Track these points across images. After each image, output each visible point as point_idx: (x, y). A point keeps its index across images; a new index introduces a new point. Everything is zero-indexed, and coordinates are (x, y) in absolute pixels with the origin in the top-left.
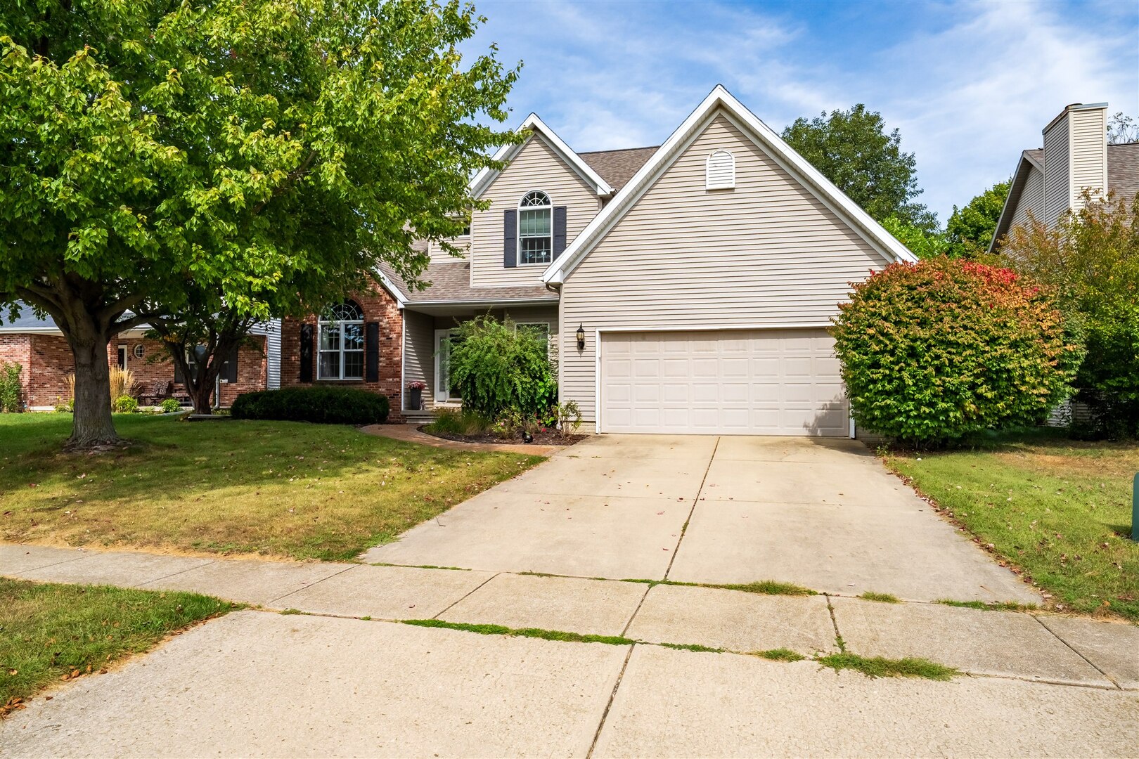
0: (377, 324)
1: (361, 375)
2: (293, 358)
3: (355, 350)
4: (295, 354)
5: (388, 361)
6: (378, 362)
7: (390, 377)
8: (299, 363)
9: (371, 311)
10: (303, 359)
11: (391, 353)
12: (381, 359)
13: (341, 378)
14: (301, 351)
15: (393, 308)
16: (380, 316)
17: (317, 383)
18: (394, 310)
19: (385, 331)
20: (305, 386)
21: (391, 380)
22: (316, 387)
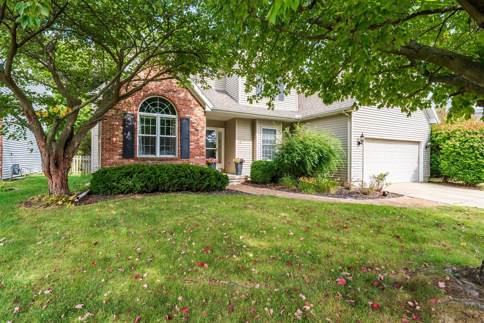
0: (188, 119)
1: (174, 154)
2: (114, 139)
3: (169, 136)
5: (196, 145)
6: (189, 145)
7: (197, 156)
8: (121, 143)
9: (184, 110)
10: (125, 141)
11: (198, 140)
12: (191, 143)
13: (158, 155)
14: (123, 133)
15: (199, 109)
16: (190, 114)
17: (137, 159)
18: (200, 111)
19: (194, 125)
20: (127, 162)
21: (198, 157)
22: (137, 162)
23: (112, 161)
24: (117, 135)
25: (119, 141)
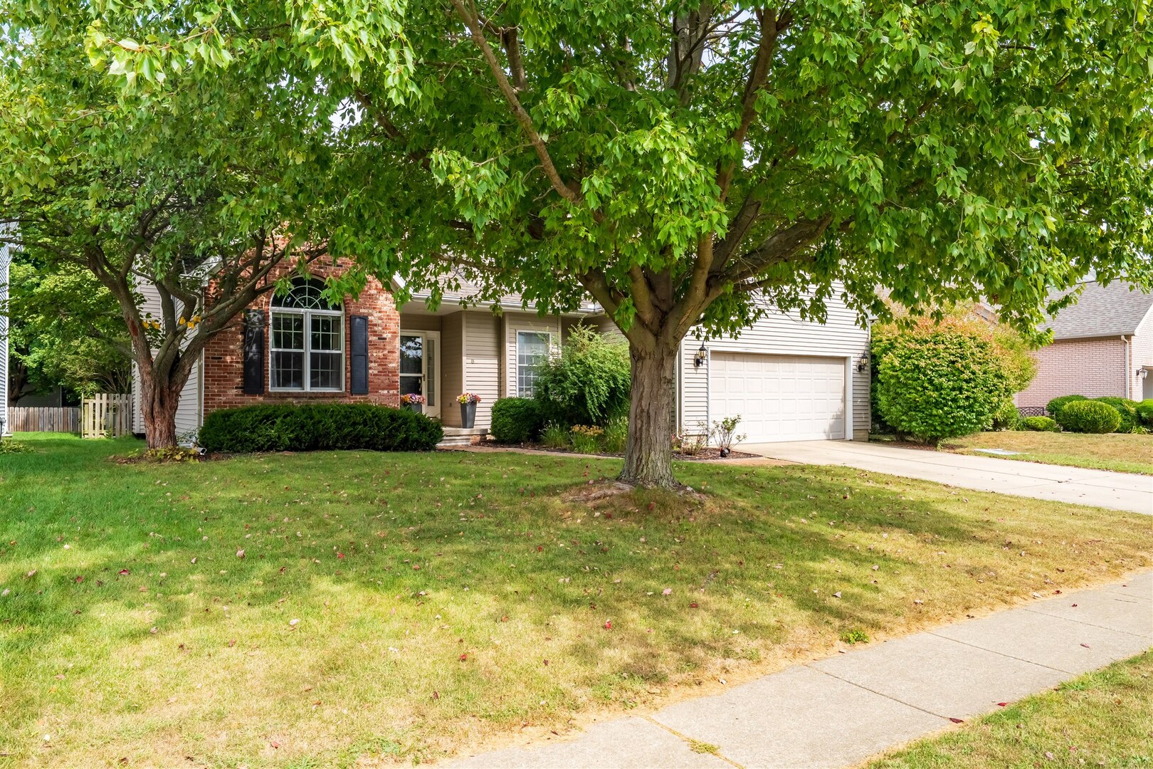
0: (365, 318)
1: (338, 385)
2: (228, 359)
3: (327, 351)
4: (232, 353)
5: (380, 368)
6: (367, 368)
7: (383, 389)
8: (240, 366)
9: (356, 301)
10: (247, 363)
11: (385, 357)
12: (372, 365)
13: (308, 389)
14: (243, 348)
15: (386, 299)
16: (368, 308)
17: (269, 395)
18: (388, 302)
19: (376, 328)
20: (250, 401)
21: (386, 392)
22: (268, 401)
23: (224, 399)
24: (233, 351)
25: (237, 362)
